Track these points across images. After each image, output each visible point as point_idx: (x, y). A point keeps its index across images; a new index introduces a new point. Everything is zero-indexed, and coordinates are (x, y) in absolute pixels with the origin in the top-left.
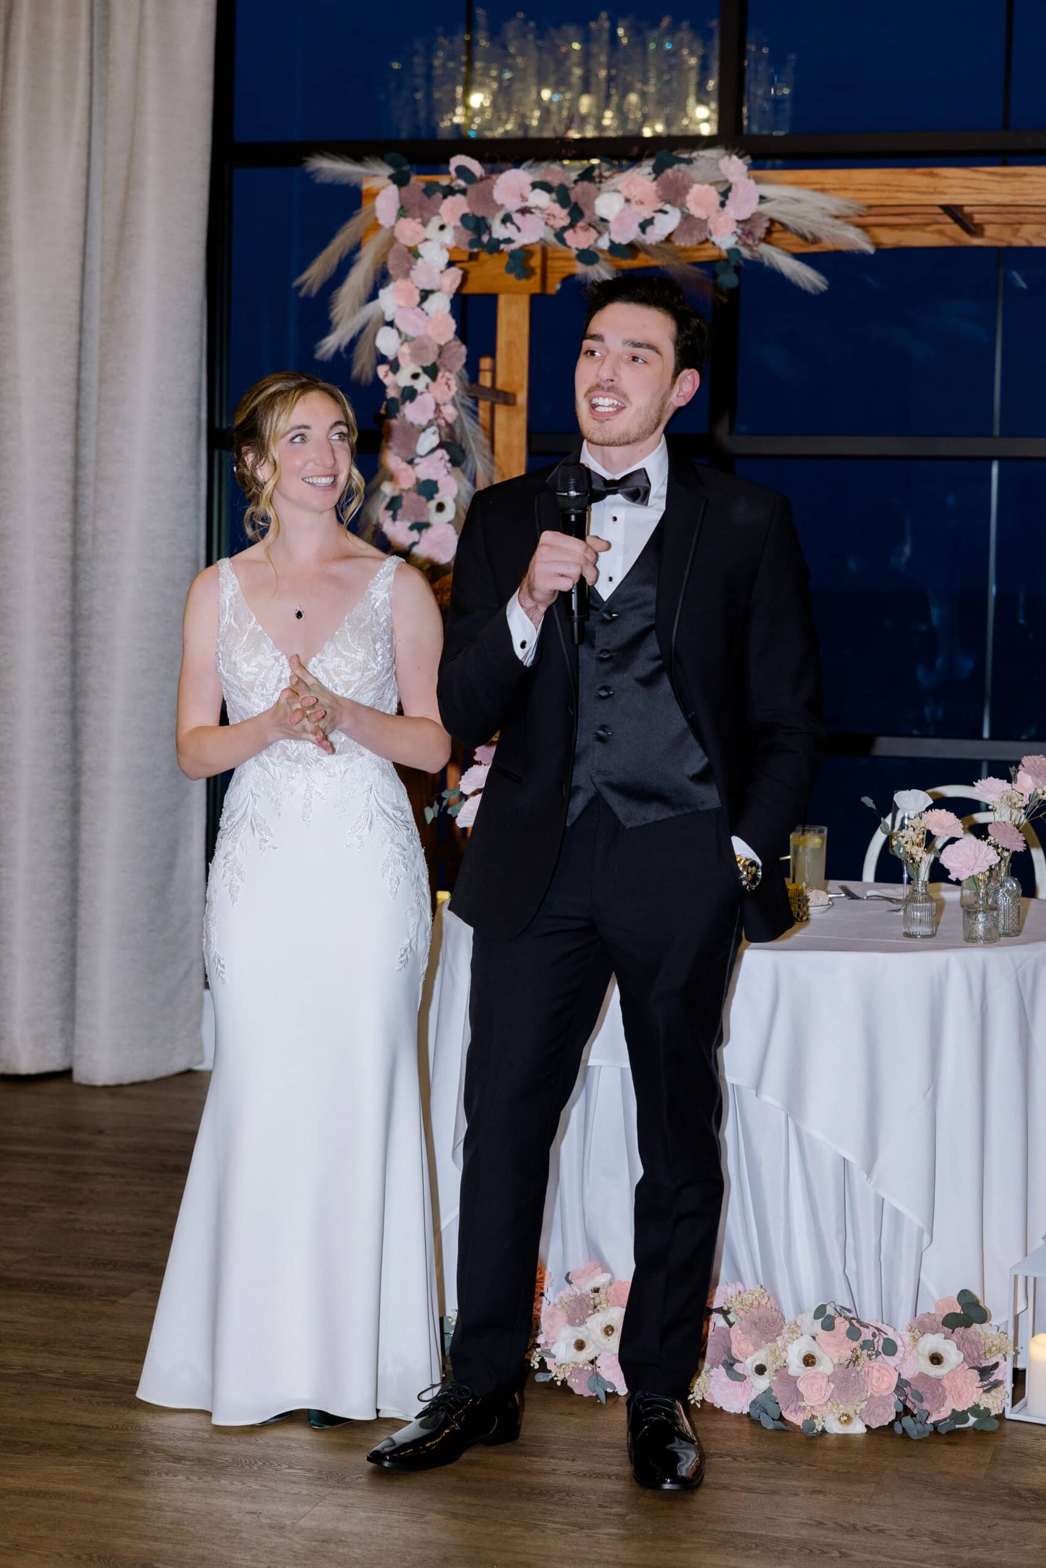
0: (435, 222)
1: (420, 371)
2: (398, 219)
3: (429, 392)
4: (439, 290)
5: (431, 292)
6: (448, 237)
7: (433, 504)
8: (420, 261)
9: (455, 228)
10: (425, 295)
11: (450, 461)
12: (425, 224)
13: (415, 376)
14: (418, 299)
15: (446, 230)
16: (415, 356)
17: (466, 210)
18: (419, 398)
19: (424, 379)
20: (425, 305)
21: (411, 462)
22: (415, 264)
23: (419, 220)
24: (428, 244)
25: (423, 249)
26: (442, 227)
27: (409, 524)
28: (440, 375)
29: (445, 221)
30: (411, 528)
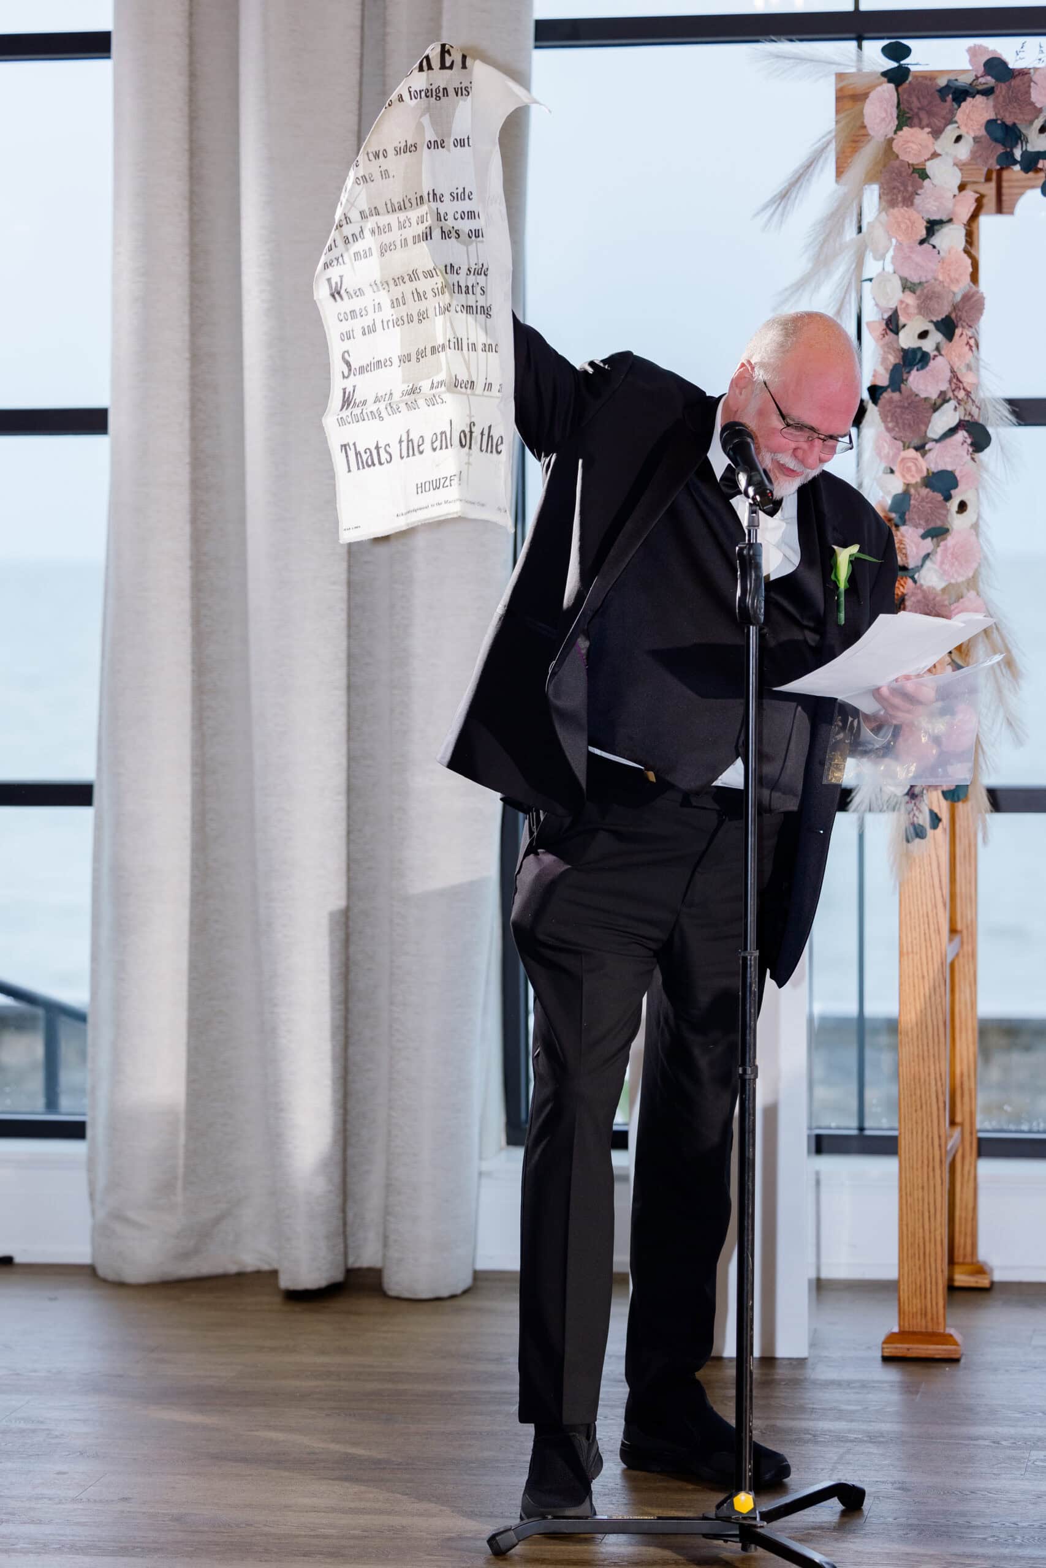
0: (950, 132)
1: (931, 327)
2: (899, 128)
3: (941, 354)
4: (950, 221)
5: (941, 222)
6: (963, 151)
7: (954, 505)
8: (926, 182)
9: (976, 140)
10: (933, 227)
11: (972, 445)
12: (937, 133)
13: (923, 335)
14: (923, 233)
15: (962, 141)
16: (924, 308)
17: (991, 115)
18: (932, 363)
19: (936, 337)
20: (935, 240)
21: (921, 448)
22: (921, 187)
23: (928, 130)
24: (936, 161)
25: (931, 167)
26: (958, 139)
27: (921, 531)
28: (958, 331)
29: (963, 131)
30: (924, 537)
